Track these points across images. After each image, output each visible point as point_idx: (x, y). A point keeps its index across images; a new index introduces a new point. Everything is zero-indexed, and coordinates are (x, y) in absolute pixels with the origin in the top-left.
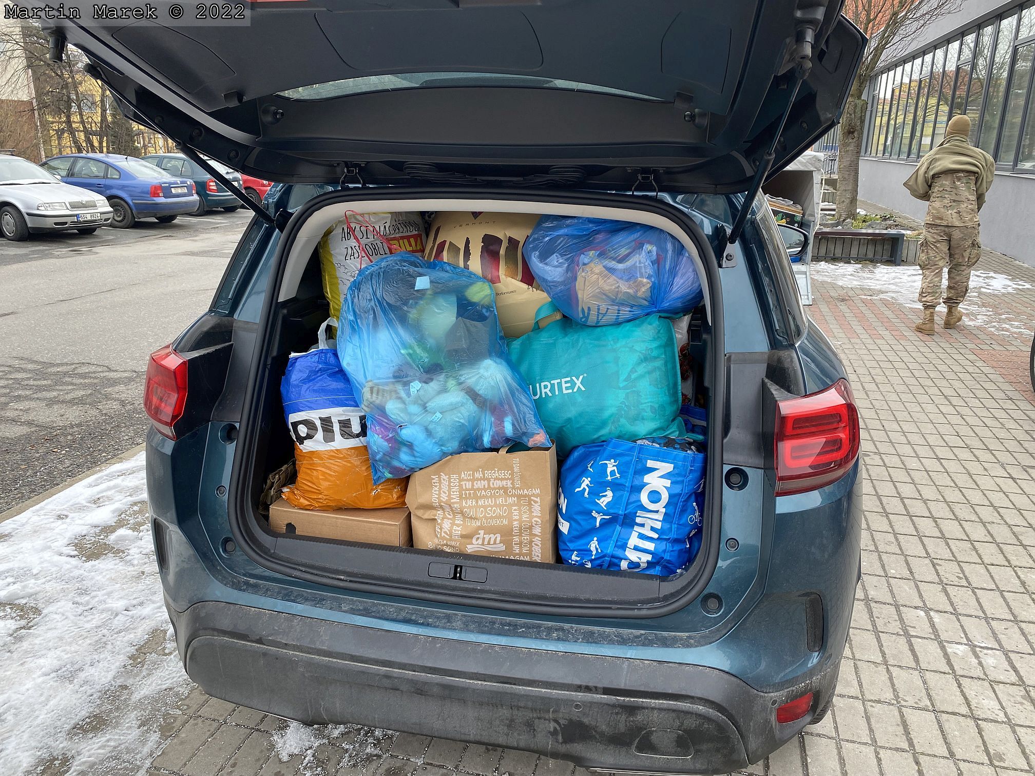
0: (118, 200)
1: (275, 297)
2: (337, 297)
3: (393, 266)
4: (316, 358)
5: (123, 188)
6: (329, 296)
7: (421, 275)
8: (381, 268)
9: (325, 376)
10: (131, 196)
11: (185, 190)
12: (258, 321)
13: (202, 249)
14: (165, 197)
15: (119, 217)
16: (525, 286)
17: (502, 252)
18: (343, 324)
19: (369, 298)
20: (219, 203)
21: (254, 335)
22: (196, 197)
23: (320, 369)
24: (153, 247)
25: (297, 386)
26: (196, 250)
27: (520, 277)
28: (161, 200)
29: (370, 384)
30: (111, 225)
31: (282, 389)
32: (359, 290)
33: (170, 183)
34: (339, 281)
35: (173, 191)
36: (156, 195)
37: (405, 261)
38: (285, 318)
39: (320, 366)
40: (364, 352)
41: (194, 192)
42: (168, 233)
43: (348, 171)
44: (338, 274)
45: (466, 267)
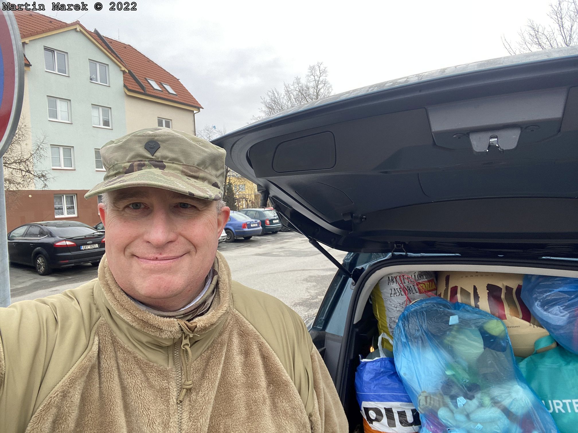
0: (229, 231)
1: (352, 321)
2: (384, 318)
3: (432, 308)
4: (379, 364)
5: (230, 225)
6: (379, 317)
7: (453, 314)
8: (423, 308)
9: (386, 377)
10: (234, 228)
11: (257, 225)
12: (342, 335)
13: (263, 252)
14: (248, 228)
15: (229, 237)
16: (527, 323)
17: (503, 296)
18: (397, 343)
19: (417, 328)
20: (270, 230)
21: (339, 345)
22: (261, 228)
23: (382, 372)
24: (243, 252)
25: (368, 383)
26: (261, 253)
27: (521, 316)
28: (246, 230)
29: (425, 394)
30: (226, 242)
31: (356, 381)
32: (408, 321)
33: (250, 222)
34: (386, 309)
35: (252, 225)
36: (244, 227)
37: (440, 304)
38: (357, 335)
39: (382, 370)
40: (418, 368)
41: (260, 225)
42: (248, 244)
43: (397, 246)
44: (385, 305)
45: (477, 307)
